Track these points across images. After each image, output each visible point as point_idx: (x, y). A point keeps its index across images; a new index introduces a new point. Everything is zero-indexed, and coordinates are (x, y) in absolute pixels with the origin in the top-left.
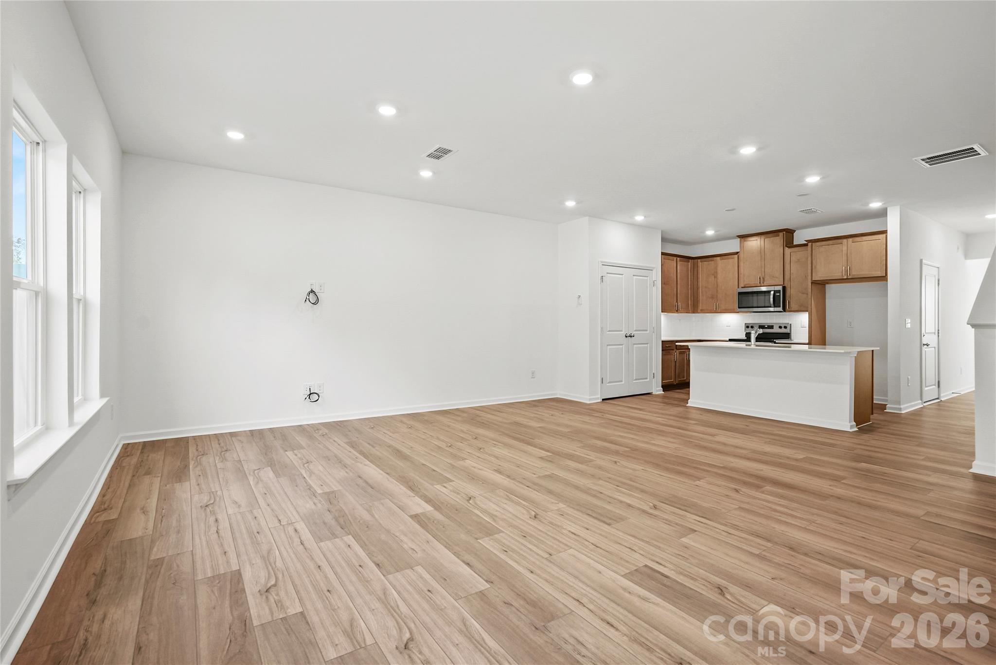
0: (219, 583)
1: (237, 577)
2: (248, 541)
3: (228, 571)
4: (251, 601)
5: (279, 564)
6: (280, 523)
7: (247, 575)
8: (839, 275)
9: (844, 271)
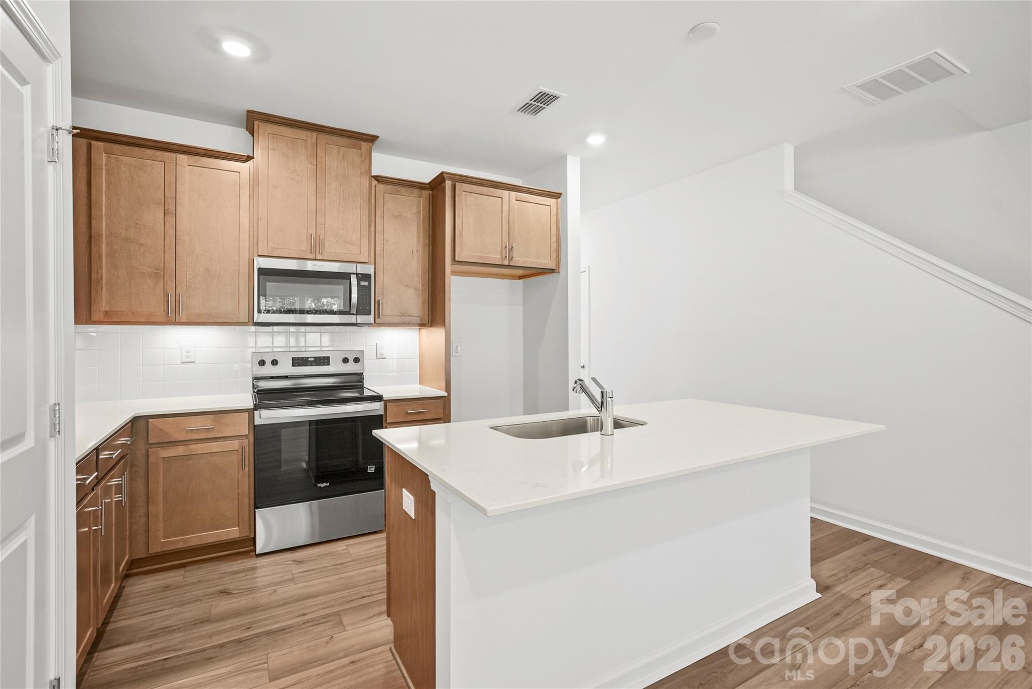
8: (496, 258)
9: (504, 252)
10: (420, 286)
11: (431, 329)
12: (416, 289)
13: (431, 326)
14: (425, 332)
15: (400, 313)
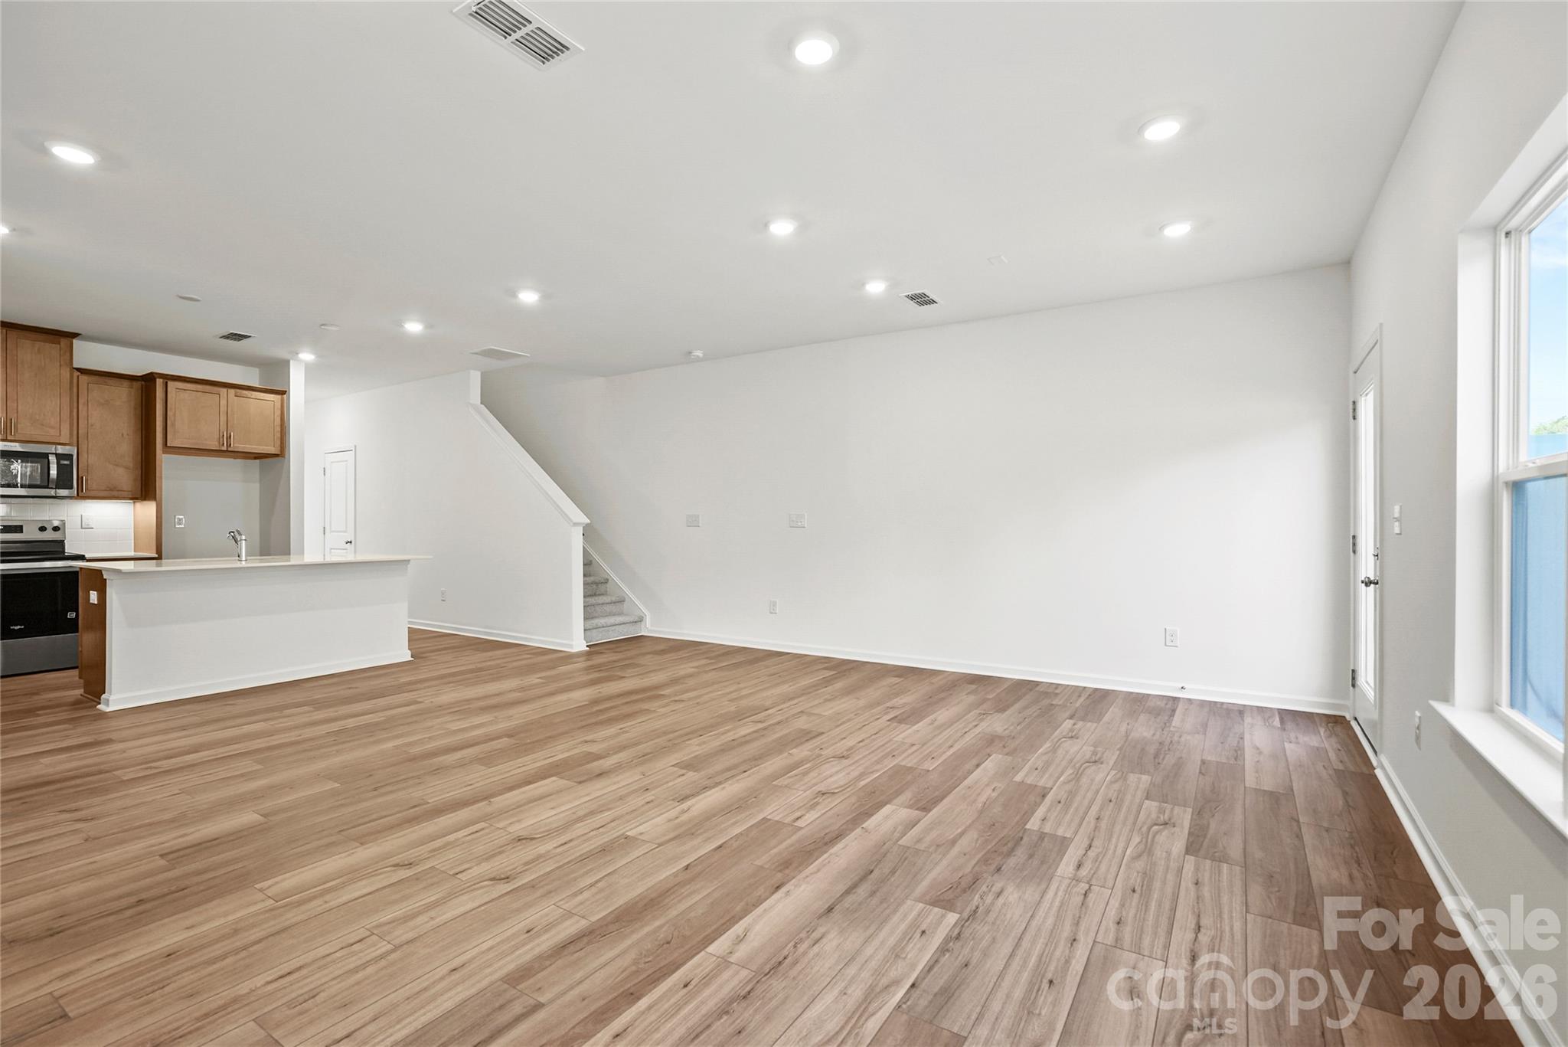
0: (1215, 852)
1: (1191, 849)
2: (1157, 884)
3: (1200, 859)
4: (1187, 824)
5: (1136, 839)
6: (1090, 888)
7: (1178, 846)
8: (213, 444)
9: (221, 439)
10: (131, 465)
11: (145, 502)
12: (127, 468)
13: (145, 499)
14: (139, 505)
15: (108, 487)
